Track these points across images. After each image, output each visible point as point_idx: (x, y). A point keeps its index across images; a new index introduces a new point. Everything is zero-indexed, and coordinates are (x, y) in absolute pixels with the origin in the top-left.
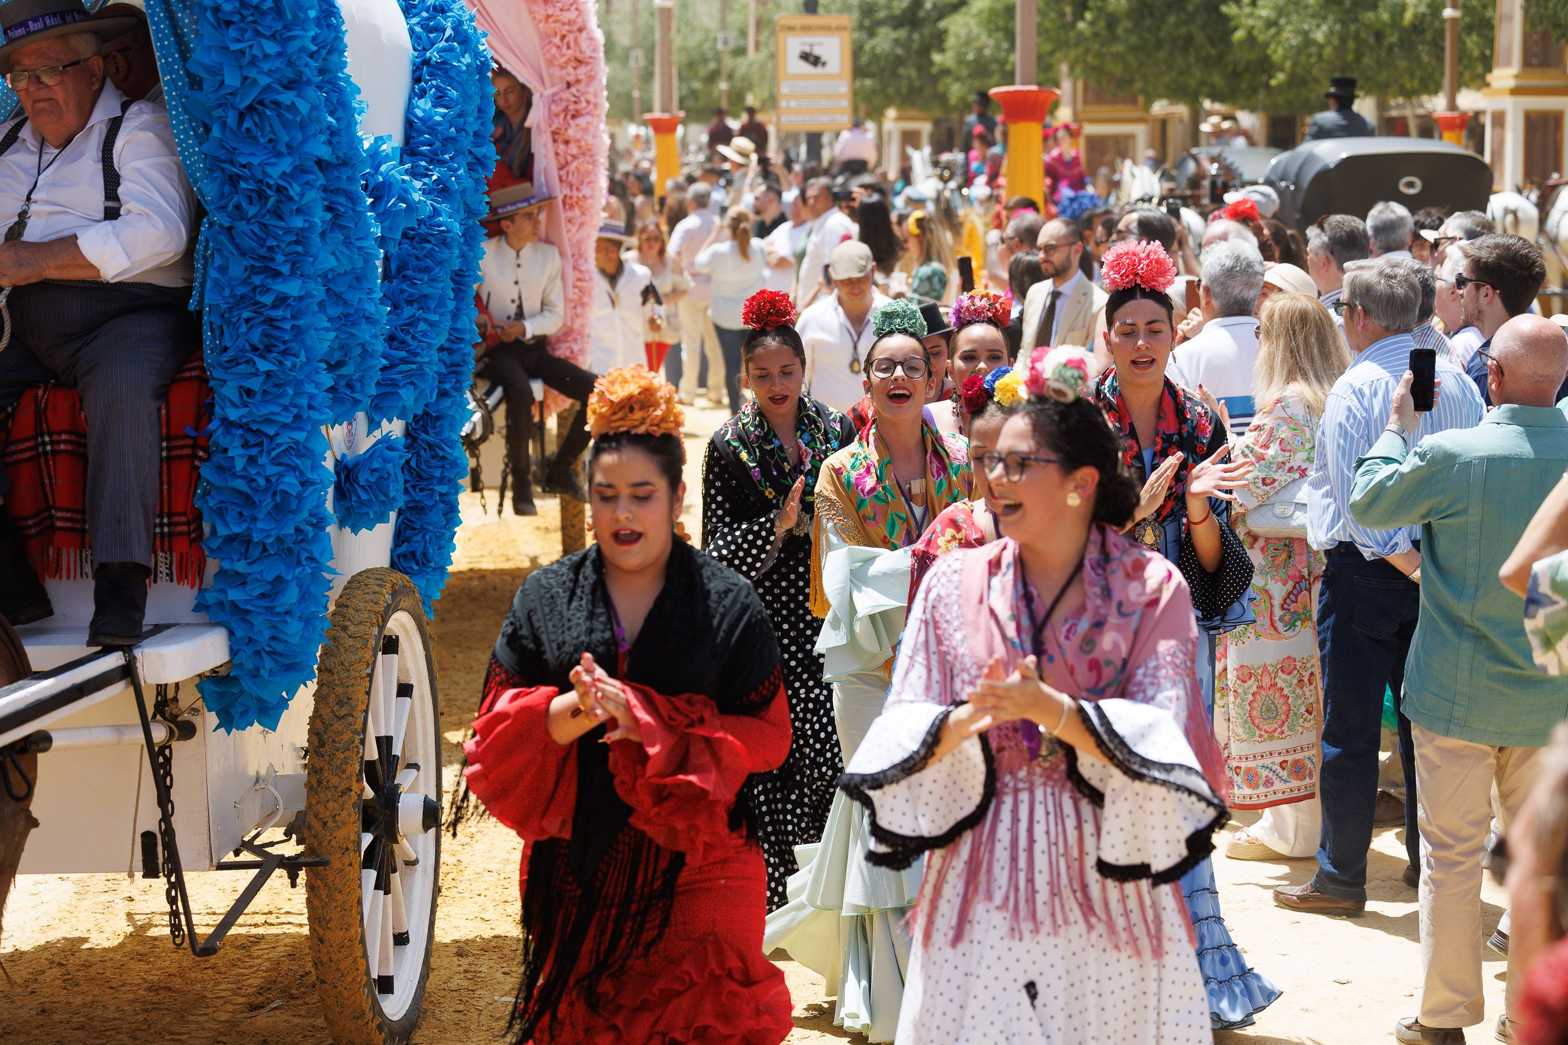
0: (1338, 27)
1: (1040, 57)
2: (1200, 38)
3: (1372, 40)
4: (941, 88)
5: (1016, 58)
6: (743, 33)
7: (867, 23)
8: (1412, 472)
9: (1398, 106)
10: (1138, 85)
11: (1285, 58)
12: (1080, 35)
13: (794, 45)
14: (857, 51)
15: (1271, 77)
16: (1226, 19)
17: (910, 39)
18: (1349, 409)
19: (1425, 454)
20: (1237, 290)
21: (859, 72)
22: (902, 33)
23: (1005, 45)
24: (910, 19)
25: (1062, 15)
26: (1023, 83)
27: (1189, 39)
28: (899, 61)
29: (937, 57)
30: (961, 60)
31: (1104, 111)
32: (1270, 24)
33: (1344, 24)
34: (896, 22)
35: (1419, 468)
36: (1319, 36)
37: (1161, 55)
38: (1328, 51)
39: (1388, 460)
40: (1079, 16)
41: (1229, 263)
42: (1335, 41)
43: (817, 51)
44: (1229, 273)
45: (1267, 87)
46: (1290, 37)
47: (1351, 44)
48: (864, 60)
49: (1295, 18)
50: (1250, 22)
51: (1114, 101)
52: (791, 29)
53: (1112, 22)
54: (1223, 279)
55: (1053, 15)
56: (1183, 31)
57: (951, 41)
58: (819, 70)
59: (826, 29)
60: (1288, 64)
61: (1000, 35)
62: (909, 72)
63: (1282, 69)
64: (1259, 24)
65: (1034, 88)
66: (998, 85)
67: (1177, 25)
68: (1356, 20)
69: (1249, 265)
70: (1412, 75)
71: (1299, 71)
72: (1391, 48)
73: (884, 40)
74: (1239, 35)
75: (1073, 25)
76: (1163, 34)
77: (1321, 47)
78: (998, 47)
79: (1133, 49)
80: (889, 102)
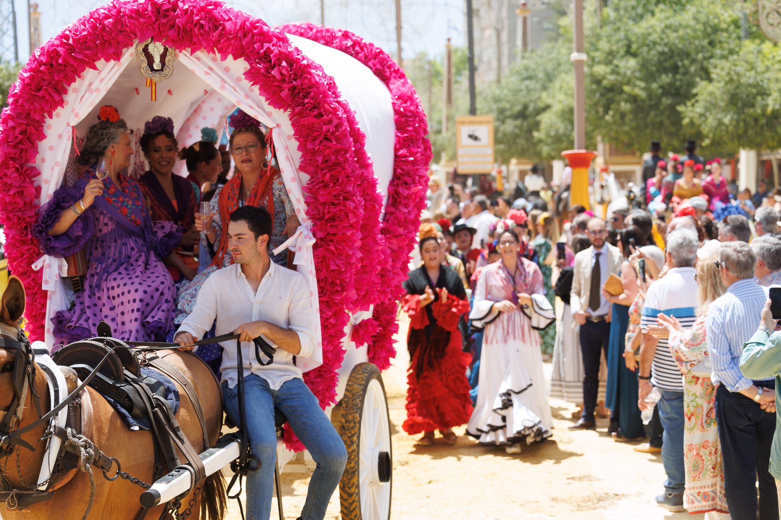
0: (735, 117)
1: (587, 134)
2: (667, 123)
3: (752, 123)
4: (538, 149)
5: (575, 135)
6: (440, 123)
7: (501, 117)
8: (768, 350)
9: (767, 154)
10: (636, 146)
11: (709, 132)
12: (607, 122)
13: (465, 131)
14: (496, 131)
15: (702, 141)
16: (679, 113)
17: (522, 125)
18: (714, 319)
19: (774, 341)
20: (684, 254)
21: (497, 141)
22: (518, 122)
23: (569, 127)
24: (522, 115)
25: (597, 112)
26: (579, 148)
27: (661, 123)
28: (517, 136)
29: (536, 134)
30: (548, 135)
31: (619, 159)
32: (701, 115)
33: (739, 114)
34: (515, 117)
35: (772, 348)
36: (727, 120)
37: (648, 131)
38: (731, 128)
39: (759, 344)
40: (606, 112)
41: (680, 241)
42: (734, 123)
43: (476, 134)
44: (681, 246)
45: (701, 146)
46: (711, 121)
47: (742, 124)
48: (500, 135)
49: (714, 112)
50: (691, 114)
51: (624, 154)
52: (463, 123)
53: (623, 116)
54: (677, 249)
55: (593, 113)
56: (658, 119)
57: (543, 126)
58: (477, 143)
59: (481, 123)
60: (711, 135)
61: (567, 123)
62: (521, 142)
63: (707, 137)
64: (696, 116)
65: (583, 151)
66: (566, 149)
67: (656, 116)
68: (744, 113)
69: (690, 242)
70: (773, 139)
71: (716, 138)
72: (762, 127)
73: (510, 126)
74: (686, 121)
75: (603, 117)
76: (649, 120)
77: (727, 126)
78: (566, 128)
79: (634, 129)
80: (512, 156)
